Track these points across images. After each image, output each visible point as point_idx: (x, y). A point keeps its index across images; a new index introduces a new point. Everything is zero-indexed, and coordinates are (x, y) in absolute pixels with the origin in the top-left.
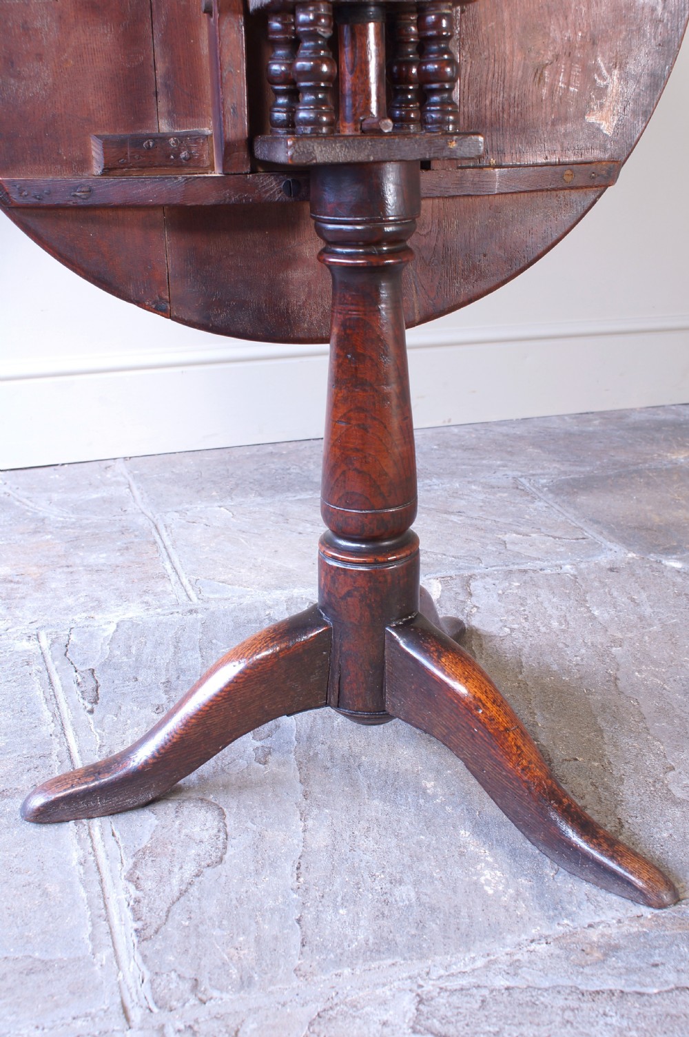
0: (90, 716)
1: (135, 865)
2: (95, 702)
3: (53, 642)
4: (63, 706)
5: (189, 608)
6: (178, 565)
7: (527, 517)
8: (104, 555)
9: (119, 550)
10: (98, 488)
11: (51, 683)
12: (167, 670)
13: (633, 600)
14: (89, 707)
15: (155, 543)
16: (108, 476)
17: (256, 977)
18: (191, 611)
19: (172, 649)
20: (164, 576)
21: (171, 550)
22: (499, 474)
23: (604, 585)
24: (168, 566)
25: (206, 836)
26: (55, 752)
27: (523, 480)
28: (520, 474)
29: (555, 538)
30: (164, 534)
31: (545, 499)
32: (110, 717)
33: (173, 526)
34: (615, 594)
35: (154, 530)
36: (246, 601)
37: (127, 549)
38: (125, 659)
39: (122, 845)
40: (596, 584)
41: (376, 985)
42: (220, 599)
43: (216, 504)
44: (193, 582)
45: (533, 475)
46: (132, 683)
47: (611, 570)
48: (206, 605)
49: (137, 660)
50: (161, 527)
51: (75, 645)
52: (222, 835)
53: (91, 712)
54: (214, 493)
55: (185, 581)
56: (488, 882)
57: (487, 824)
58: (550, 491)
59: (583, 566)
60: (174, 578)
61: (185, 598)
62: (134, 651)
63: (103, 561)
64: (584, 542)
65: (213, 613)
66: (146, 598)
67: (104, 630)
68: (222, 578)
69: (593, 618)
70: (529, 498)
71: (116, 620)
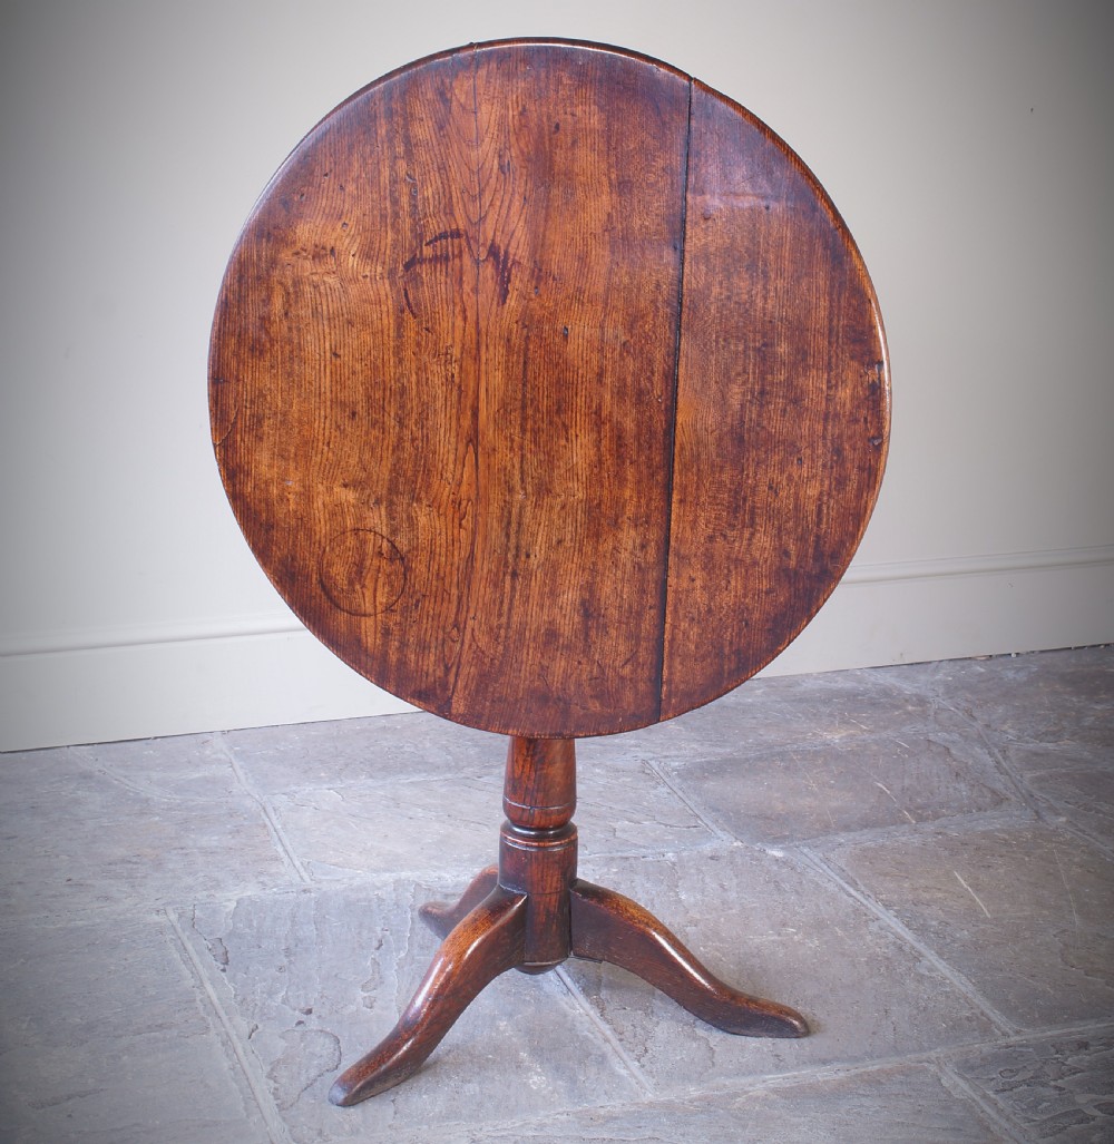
0: (223, 974)
1: (272, 1070)
2: (227, 963)
3: (180, 916)
4: (200, 967)
5: (302, 888)
6: (289, 848)
7: (645, 803)
8: (216, 838)
9: (230, 833)
10: (198, 766)
11: (185, 949)
12: (286, 939)
13: (722, 886)
14: (222, 967)
15: (265, 826)
16: (208, 752)
17: (362, 1129)
18: (304, 891)
19: (289, 923)
20: (277, 859)
21: (282, 833)
22: (628, 756)
23: (699, 871)
24: (280, 849)
25: (325, 1053)
26: (198, 999)
27: (652, 763)
28: (651, 755)
29: (666, 825)
30: (274, 818)
31: (670, 784)
32: (241, 976)
33: (281, 809)
34: (707, 880)
35: (262, 813)
36: (356, 882)
37: (238, 831)
38: (247, 930)
39: (261, 1058)
40: (693, 871)
41: (444, 1134)
42: (331, 881)
43: (326, 786)
44: (305, 864)
45: (666, 757)
46: (256, 950)
47: (712, 858)
48: (317, 886)
49: (258, 931)
50: (269, 809)
51: (201, 919)
52: (337, 1053)
53: (224, 970)
54: (322, 774)
55: (297, 863)
56: (534, 1083)
57: (542, 1049)
58: (679, 775)
59: (685, 854)
60: (286, 860)
61: (298, 879)
62: (255, 924)
63: (215, 843)
64: (694, 830)
65: (325, 892)
66: (261, 879)
67: (225, 907)
68: (333, 861)
69: (680, 901)
70: (653, 783)
71: (236, 898)
